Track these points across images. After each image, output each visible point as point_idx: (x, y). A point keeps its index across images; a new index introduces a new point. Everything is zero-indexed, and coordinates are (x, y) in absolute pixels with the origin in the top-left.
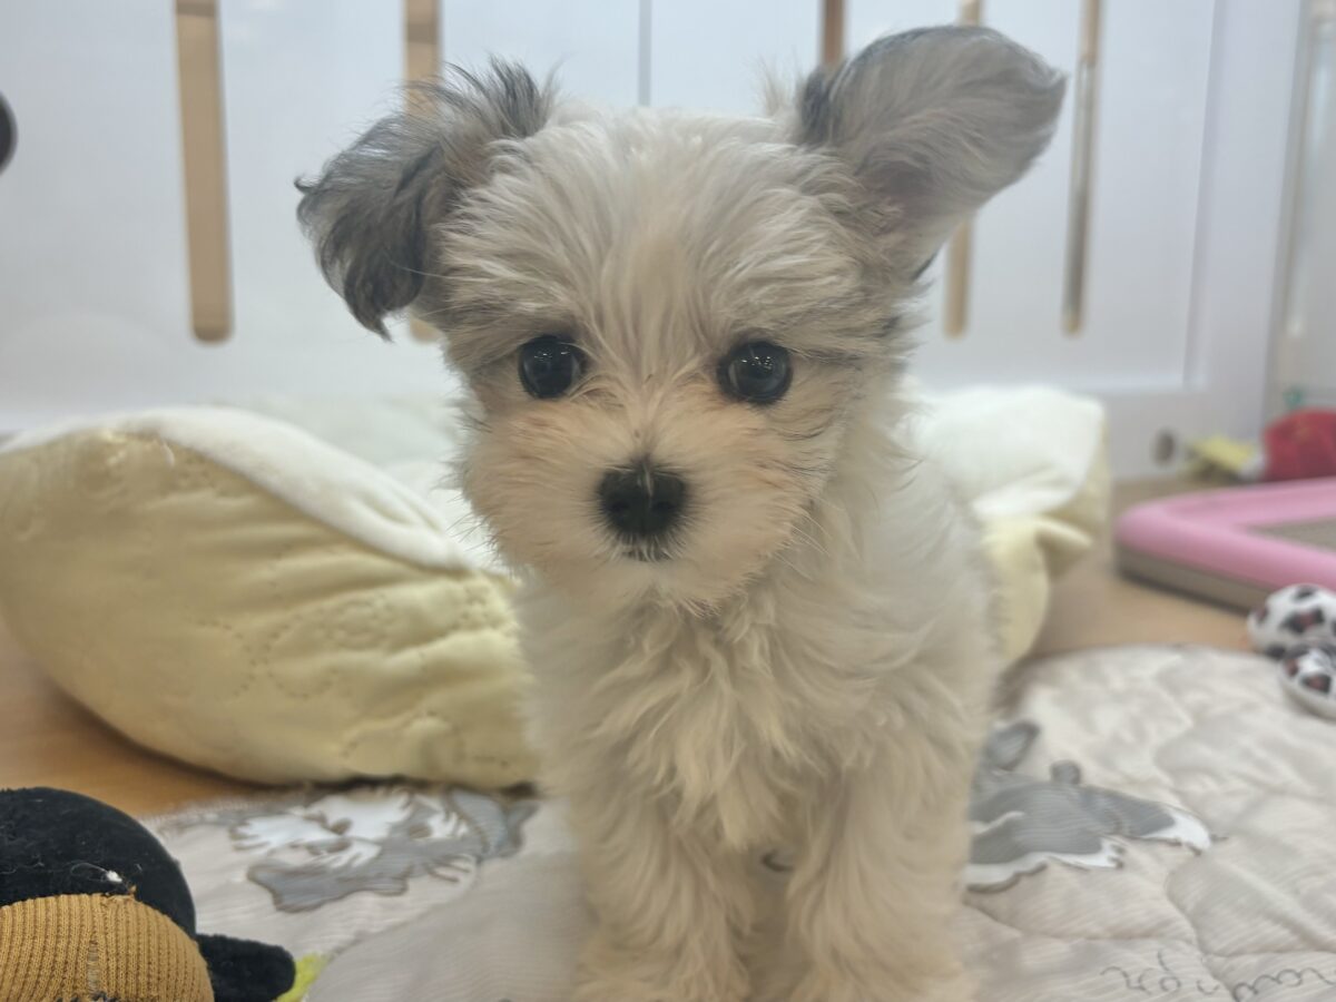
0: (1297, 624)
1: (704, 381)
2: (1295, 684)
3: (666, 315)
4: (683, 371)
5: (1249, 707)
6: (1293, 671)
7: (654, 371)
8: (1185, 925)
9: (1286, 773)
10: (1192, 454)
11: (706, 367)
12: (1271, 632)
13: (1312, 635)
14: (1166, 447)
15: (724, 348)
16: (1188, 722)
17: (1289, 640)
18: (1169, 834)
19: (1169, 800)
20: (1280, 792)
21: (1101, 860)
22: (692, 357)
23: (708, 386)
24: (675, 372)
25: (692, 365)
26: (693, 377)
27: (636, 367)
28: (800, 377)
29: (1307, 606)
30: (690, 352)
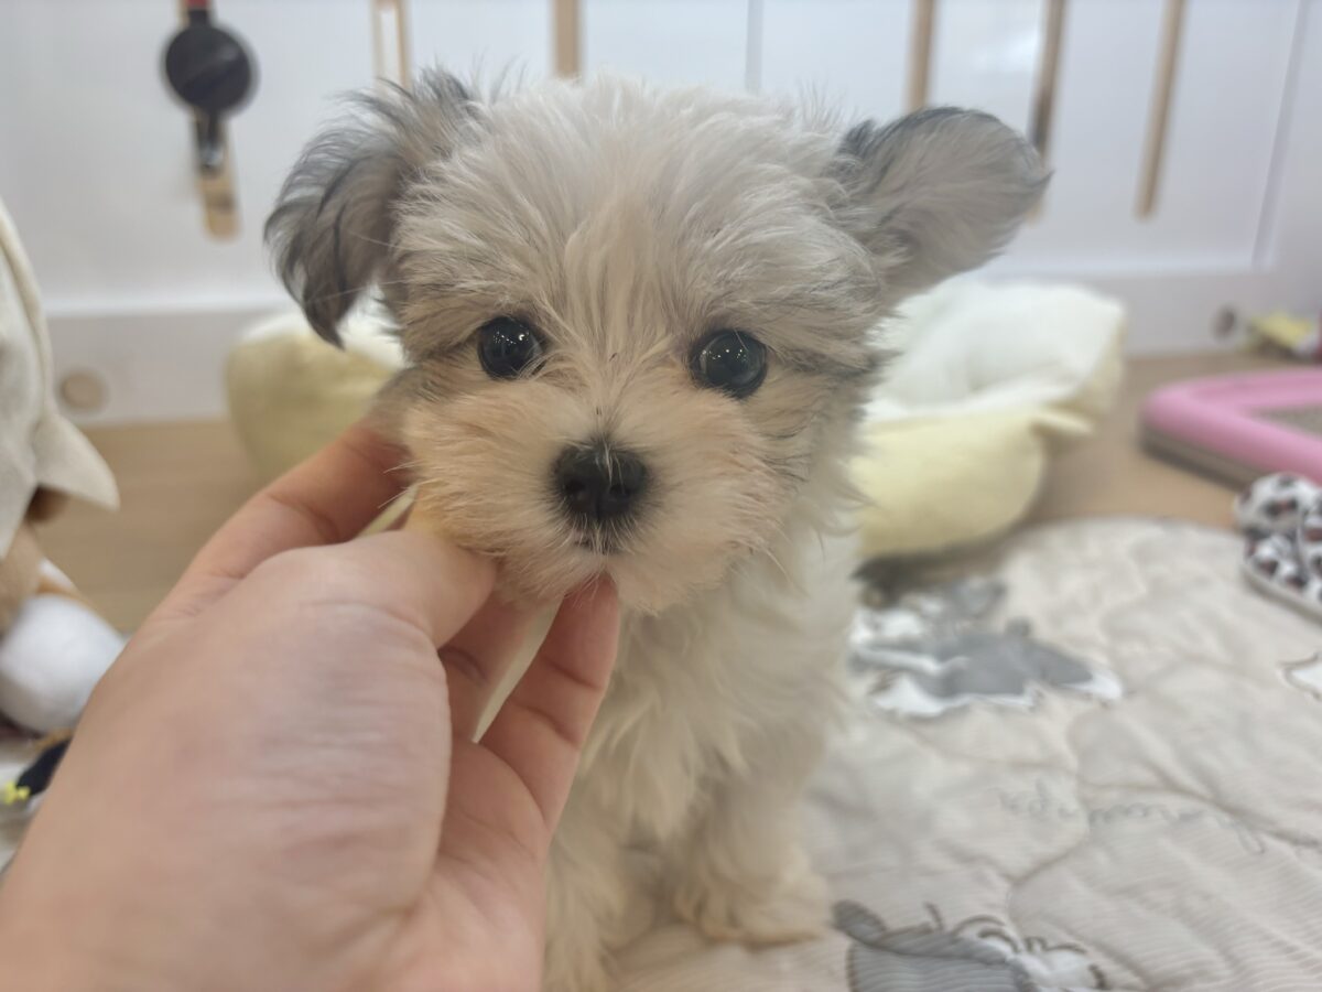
0: (1274, 510)
1: (673, 365)
2: (1249, 567)
3: (634, 292)
4: (652, 351)
5: (1202, 582)
6: (1251, 552)
7: (619, 349)
8: (1072, 762)
9: (1211, 644)
11: (678, 349)
12: (1251, 513)
13: (1285, 522)
15: (698, 332)
16: (1142, 589)
17: (1264, 522)
18: (1085, 687)
19: (1097, 658)
20: (1198, 660)
21: (1023, 702)
22: (662, 338)
23: (679, 370)
24: (644, 354)
25: (661, 345)
26: (663, 360)
27: (600, 346)
28: (774, 375)
29: (1284, 495)
30: (661, 331)
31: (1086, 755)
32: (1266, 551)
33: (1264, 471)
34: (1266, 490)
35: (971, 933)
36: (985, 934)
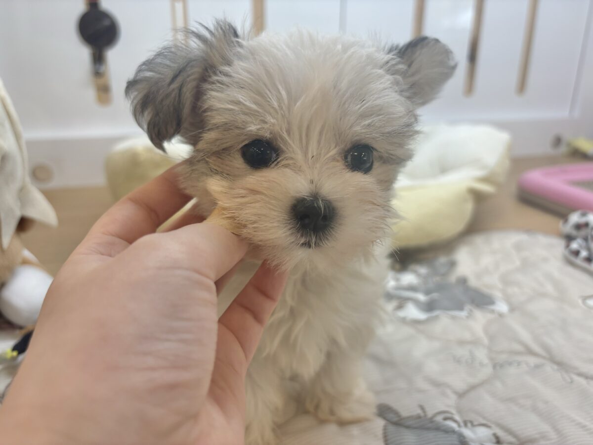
0: (578, 227)
1: (338, 161)
2: (567, 253)
4: (329, 155)
5: (545, 260)
6: (568, 246)
7: (315, 154)
8: (486, 341)
9: (549, 288)
10: (569, 145)
11: (340, 154)
12: (568, 228)
13: (583, 232)
14: (558, 141)
16: (518, 263)
17: (574, 233)
18: (492, 307)
19: (497, 294)
20: (543, 295)
21: (463, 314)
22: (333, 149)
24: (324, 156)
25: (333, 152)
26: (334, 159)
27: (306, 154)
29: (583, 220)
30: (333, 146)
31: (492, 338)
32: (575, 246)
33: (573, 209)
34: (575, 218)
35: (439, 418)
36: (446, 419)
